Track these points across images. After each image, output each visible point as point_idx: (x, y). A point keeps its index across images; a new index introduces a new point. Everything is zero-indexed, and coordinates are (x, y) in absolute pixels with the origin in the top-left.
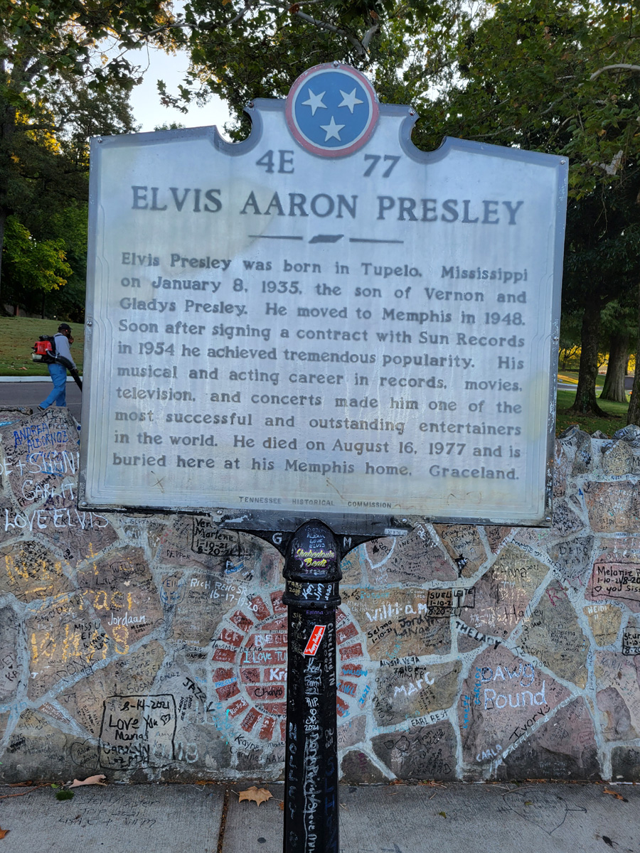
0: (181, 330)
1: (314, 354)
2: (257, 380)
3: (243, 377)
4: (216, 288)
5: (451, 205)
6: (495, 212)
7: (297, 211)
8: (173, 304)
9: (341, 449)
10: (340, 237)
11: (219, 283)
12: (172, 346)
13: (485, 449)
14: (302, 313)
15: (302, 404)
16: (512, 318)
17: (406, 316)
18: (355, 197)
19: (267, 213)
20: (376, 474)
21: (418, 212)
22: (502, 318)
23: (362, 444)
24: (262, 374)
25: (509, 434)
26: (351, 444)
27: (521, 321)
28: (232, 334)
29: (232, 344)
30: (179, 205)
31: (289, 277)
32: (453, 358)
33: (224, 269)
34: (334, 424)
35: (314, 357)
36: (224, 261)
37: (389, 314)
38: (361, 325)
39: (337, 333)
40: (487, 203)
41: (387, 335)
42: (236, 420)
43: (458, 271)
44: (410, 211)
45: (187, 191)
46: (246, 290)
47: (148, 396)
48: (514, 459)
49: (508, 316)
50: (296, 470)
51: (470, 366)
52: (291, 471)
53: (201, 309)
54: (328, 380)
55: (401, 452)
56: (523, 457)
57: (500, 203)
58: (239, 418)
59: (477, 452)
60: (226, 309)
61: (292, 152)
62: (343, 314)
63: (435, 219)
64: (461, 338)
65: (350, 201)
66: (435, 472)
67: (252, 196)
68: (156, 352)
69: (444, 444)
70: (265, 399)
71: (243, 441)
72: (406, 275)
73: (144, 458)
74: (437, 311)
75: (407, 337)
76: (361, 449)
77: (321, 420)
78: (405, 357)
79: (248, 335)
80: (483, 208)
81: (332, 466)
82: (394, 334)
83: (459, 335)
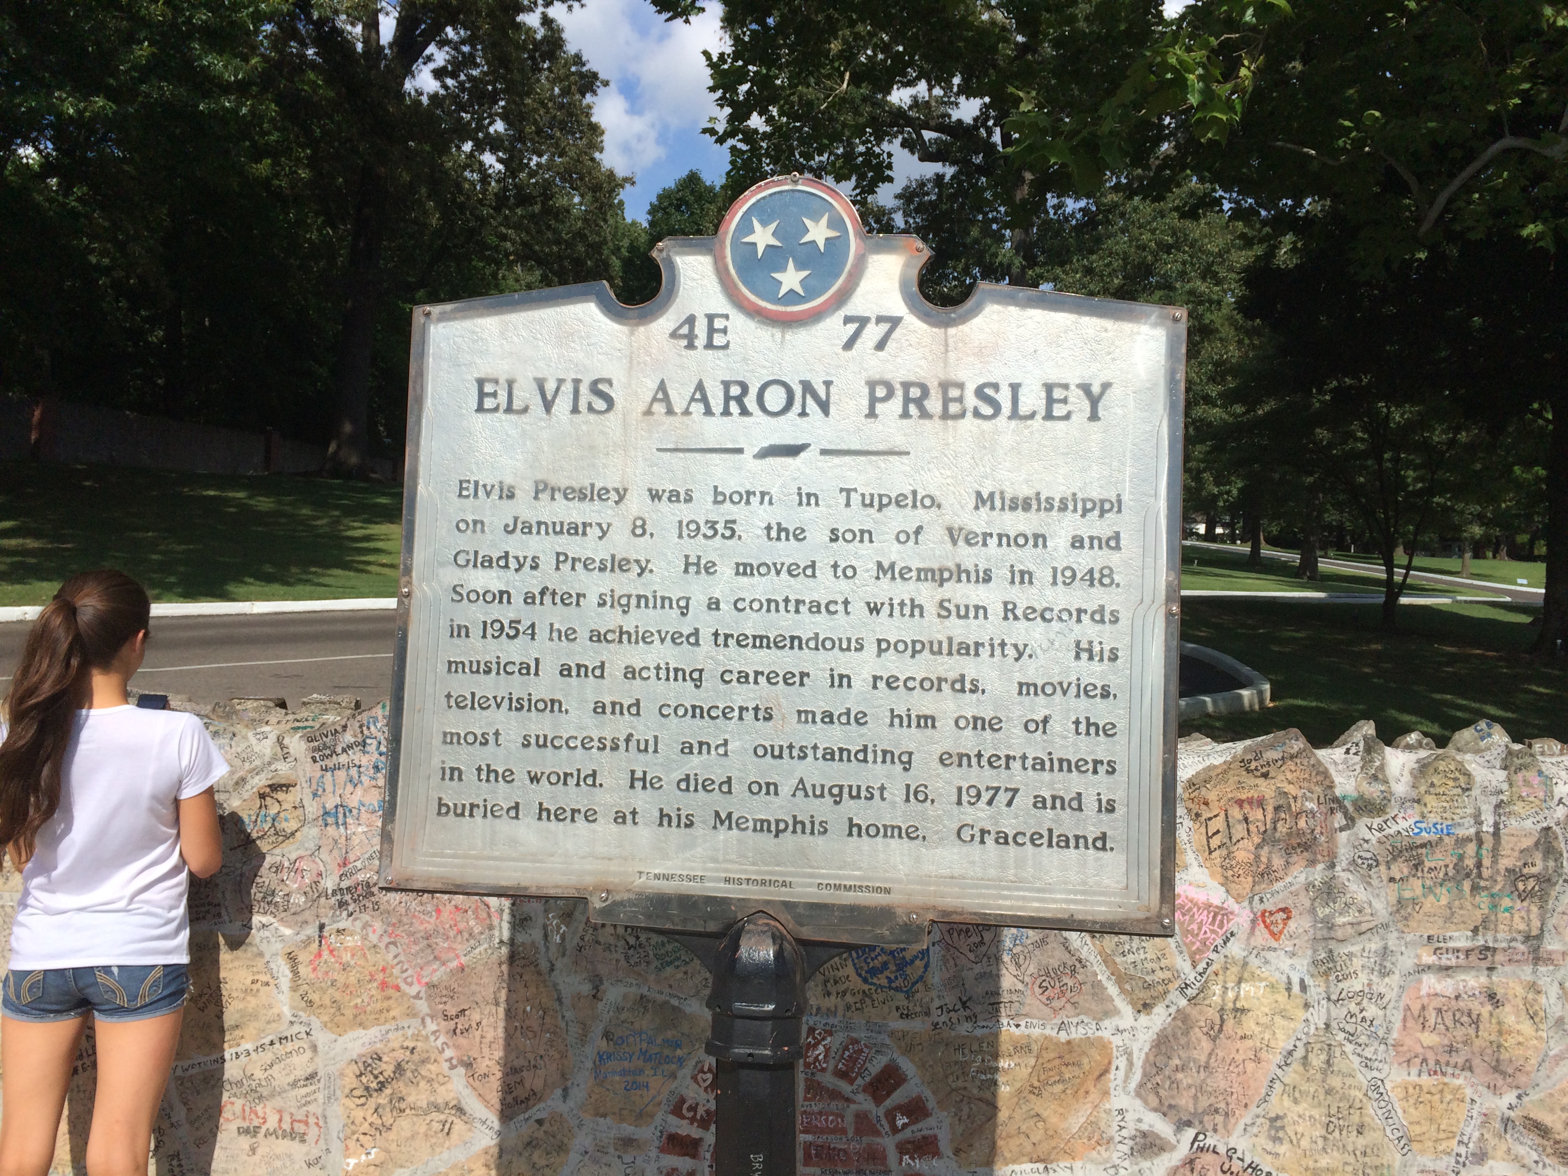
0: (547, 599)
1: (761, 638)
2: (668, 679)
3: (645, 674)
4: (604, 533)
5: (989, 391)
7: (734, 407)
8: (534, 558)
9: (807, 795)
10: (805, 446)
11: (609, 525)
12: (532, 626)
13: (1054, 798)
14: (741, 569)
15: (741, 718)
16: (1095, 577)
17: (914, 574)
18: (828, 384)
19: (687, 412)
20: (864, 836)
21: (934, 404)
22: (1079, 576)
23: (841, 787)
24: (676, 670)
25: (1095, 772)
26: (823, 786)
27: (1112, 581)
28: (628, 605)
29: (630, 623)
30: (548, 404)
31: (722, 513)
32: (996, 642)
33: (617, 503)
34: (795, 753)
35: (761, 641)
36: (617, 490)
37: (884, 570)
38: (840, 589)
39: (799, 604)
41: (882, 604)
42: (633, 745)
43: (1003, 499)
44: (919, 403)
46: (652, 535)
47: (494, 705)
48: (1104, 816)
49: (1089, 572)
50: (730, 828)
51: (1026, 656)
52: (722, 829)
53: (579, 566)
54: (785, 680)
55: (907, 800)
56: (1120, 810)
57: (1073, 387)
58: (638, 741)
59: (1040, 803)
60: (619, 565)
61: (727, 317)
62: (809, 572)
63: (962, 415)
65: (822, 392)
66: (966, 835)
67: (662, 387)
68: (508, 635)
69: (983, 789)
70: (681, 712)
71: (644, 779)
72: (914, 506)
74: (968, 564)
75: (916, 609)
76: (840, 794)
77: (772, 747)
78: (914, 642)
79: (655, 607)
80: (1043, 395)
81: (791, 822)
82: (896, 602)
83: (1006, 604)
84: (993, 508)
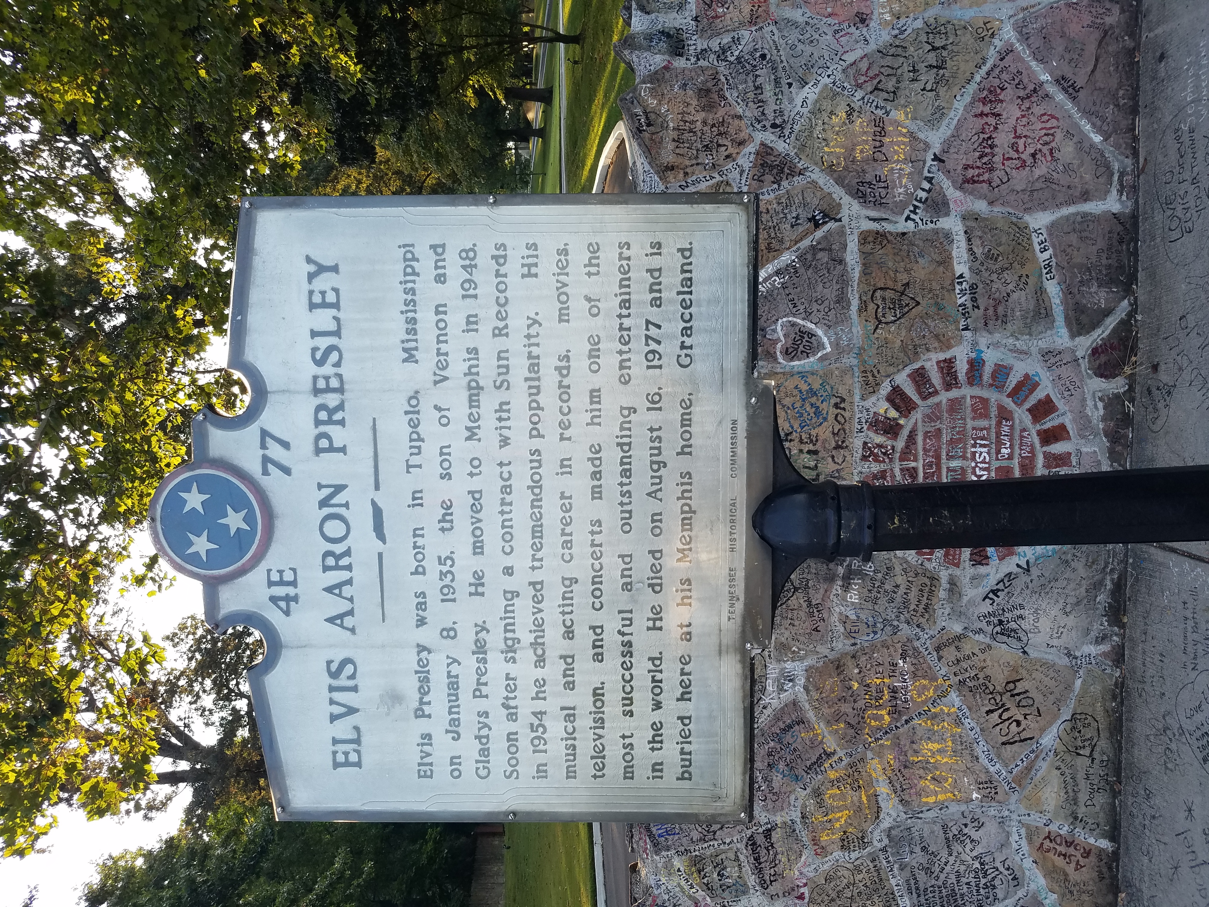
0: (512, 703)
1: (533, 532)
2: (572, 605)
3: (569, 623)
4: (455, 661)
5: (318, 355)
6: (323, 293)
7: (344, 562)
8: (479, 715)
9: (660, 490)
10: (374, 503)
11: (448, 657)
12: (535, 714)
13: (651, 291)
14: (479, 550)
15: (600, 545)
16: (467, 262)
17: (474, 410)
18: (320, 486)
19: (351, 600)
20: (691, 442)
21: (332, 400)
22: (468, 277)
23: (652, 462)
24: (564, 598)
25: (628, 258)
26: (652, 477)
27: (471, 250)
28: (513, 639)
29: (526, 638)
30: (351, 711)
31: (433, 568)
32: (526, 341)
33: (430, 652)
34: (626, 500)
35: (537, 532)
36: (419, 653)
37: (472, 434)
38: (490, 470)
39: (503, 503)
40: (312, 306)
41: (501, 435)
42: (626, 630)
43: (408, 341)
44: (331, 412)
45: (332, 702)
46: (454, 623)
47: (600, 741)
48: (664, 251)
49: (464, 267)
50: (690, 549)
51: (537, 318)
52: (691, 555)
53: (483, 680)
54: (567, 511)
55: (660, 409)
56: (660, 237)
57: (311, 287)
58: (623, 626)
59: (657, 302)
60: (480, 648)
61: (269, 571)
62: (477, 496)
63: (340, 376)
64: (499, 333)
65: (326, 492)
66: (686, 361)
67: (331, 620)
68: (543, 733)
69: (648, 349)
70: (598, 593)
71: (654, 620)
72: (418, 412)
73: (682, 743)
74: (465, 367)
75: (503, 407)
76: (658, 463)
77: (622, 519)
78: (531, 409)
79: (513, 618)
80: (319, 311)
81: (683, 501)
82: (499, 425)
83: (494, 335)
84: (416, 349)
